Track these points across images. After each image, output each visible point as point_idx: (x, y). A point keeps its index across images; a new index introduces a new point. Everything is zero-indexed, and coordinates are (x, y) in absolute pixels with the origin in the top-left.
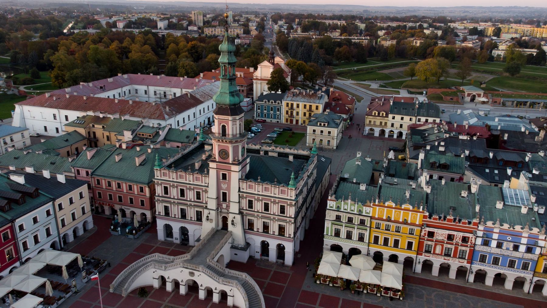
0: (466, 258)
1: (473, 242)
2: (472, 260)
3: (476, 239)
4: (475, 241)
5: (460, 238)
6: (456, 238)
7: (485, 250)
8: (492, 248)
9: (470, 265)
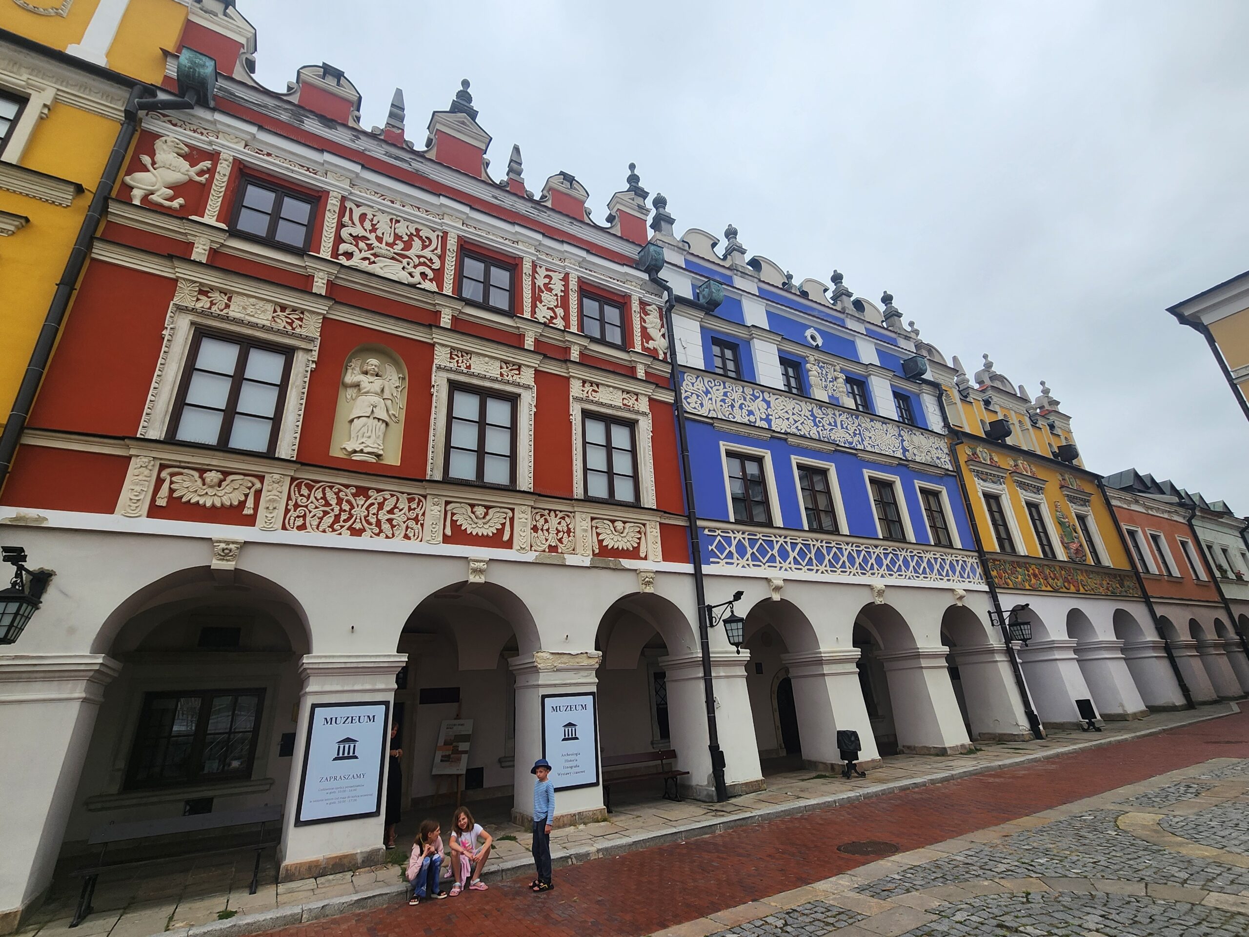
0: (649, 499)
1: (659, 343)
2: (691, 517)
3: (666, 315)
4: (670, 336)
5: (564, 302)
6: (536, 299)
7: (740, 416)
8: (772, 399)
9: (689, 568)
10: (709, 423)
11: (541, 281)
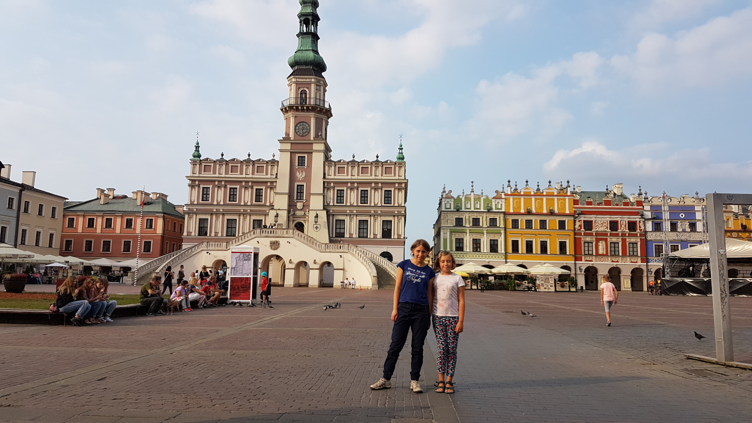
0: (639, 255)
1: (643, 228)
2: (647, 256)
4: (645, 226)
5: (626, 225)
6: (621, 226)
7: (658, 238)
8: (667, 234)
9: (646, 264)
10: (651, 241)
11: (622, 223)
